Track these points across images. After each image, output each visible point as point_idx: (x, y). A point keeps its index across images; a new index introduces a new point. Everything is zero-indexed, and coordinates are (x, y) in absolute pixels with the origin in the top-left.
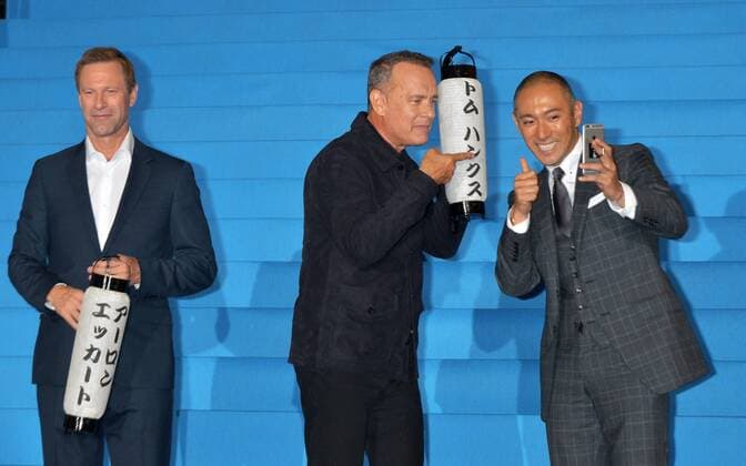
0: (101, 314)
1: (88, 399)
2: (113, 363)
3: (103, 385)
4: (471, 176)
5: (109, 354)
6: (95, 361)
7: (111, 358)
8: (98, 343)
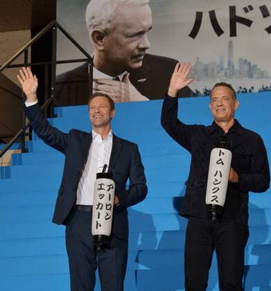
0: (101, 189)
1: (100, 226)
2: (110, 209)
3: (106, 219)
4: (214, 193)
5: (107, 205)
6: (101, 209)
7: (109, 207)
8: (101, 201)
